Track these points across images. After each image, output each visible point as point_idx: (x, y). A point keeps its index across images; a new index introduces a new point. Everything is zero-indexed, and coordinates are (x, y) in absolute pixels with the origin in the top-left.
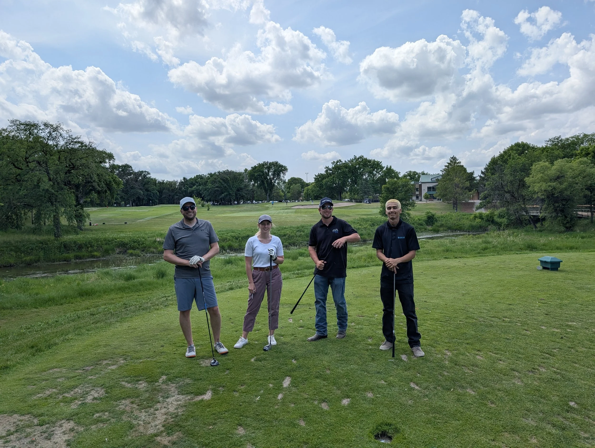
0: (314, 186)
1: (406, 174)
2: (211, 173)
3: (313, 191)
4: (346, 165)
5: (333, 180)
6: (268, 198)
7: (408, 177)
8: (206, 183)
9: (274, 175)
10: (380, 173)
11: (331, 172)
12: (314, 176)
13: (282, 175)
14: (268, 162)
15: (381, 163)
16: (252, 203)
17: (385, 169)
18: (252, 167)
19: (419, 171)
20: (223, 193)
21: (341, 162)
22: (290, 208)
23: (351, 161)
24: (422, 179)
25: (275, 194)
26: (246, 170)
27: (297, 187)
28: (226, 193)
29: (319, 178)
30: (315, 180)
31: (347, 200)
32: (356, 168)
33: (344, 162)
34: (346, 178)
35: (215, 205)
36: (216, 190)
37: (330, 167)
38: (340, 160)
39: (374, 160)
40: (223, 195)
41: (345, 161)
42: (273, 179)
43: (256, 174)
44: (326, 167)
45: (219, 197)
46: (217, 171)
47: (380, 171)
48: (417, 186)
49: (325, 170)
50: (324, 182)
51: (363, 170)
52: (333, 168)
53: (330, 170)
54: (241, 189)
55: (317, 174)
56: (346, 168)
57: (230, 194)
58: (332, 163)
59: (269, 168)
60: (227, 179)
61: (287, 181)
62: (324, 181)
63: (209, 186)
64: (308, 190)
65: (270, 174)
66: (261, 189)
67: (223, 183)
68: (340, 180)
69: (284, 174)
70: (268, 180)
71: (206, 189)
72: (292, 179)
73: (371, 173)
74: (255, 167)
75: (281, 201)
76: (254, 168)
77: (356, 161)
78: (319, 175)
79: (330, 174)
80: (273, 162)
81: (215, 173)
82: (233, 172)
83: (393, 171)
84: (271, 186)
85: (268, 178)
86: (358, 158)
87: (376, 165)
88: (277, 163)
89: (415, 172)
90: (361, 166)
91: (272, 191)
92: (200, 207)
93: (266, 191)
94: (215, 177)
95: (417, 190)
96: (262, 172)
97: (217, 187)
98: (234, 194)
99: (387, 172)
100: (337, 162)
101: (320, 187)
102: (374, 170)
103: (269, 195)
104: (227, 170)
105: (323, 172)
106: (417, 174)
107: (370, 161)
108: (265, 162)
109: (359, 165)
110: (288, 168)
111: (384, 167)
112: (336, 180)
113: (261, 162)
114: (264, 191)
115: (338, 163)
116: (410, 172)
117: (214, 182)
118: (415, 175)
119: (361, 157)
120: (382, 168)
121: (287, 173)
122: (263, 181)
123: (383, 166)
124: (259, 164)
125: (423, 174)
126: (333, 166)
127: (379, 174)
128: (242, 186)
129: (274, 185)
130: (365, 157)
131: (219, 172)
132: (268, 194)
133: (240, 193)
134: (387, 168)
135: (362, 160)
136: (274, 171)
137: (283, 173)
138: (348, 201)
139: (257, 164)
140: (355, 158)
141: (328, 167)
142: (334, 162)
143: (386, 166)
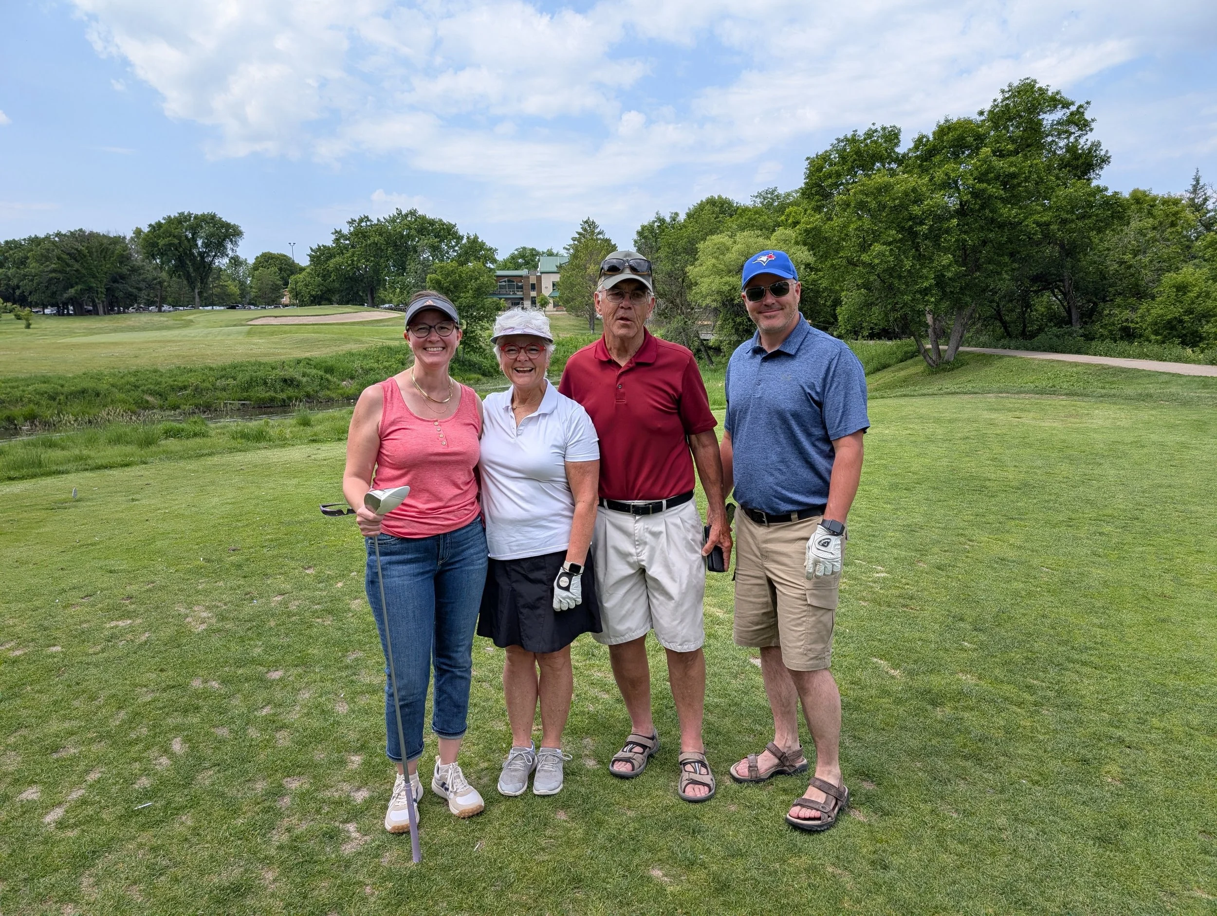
0: (309, 273)
1: (516, 252)
2: (36, 237)
3: (306, 285)
4: (379, 229)
5: (353, 261)
6: (197, 299)
7: (520, 261)
8: (23, 262)
9: (206, 245)
10: (457, 248)
11: (348, 242)
12: (309, 252)
13: (229, 246)
14: (190, 215)
15: (455, 226)
16: (160, 311)
17: (465, 241)
18: (150, 225)
19: (541, 248)
20: (72, 287)
21: (368, 220)
22: (243, 323)
23: (393, 220)
24: (545, 264)
25: (217, 291)
26: (138, 232)
27: (271, 274)
28: (79, 287)
29: (320, 256)
30: (311, 261)
31: (387, 306)
32: (402, 236)
33: (375, 222)
34: (381, 257)
35: (63, 315)
36: (51, 279)
37: (346, 230)
38: (367, 217)
39: (441, 220)
40: (72, 291)
41: (378, 220)
42: (208, 256)
43: (161, 242)
44: (336, 232)
45: (61, 295)
46: (52, 231)
47: (456, 245)
48: (533, 280)
49: (334, 237)
50: (332, 265)
51: (418, 242)
52: (351, 234)
53: (346, 240)
54: (123, 277)
55: (315, 247)
56: (381, 235)
57: (90, 289)
58: (349, 223)
59: (195, 229)
60: (79, 252)
61: (251, 261)
62: (332, 263)
63: (33, 267)
64: (296, 283)
65: (200, 243)
66: (179, 277)
67: (71, 262)
68: (367, 261)
69: (235, 244)
70: (195, 257)
71: (25, 275)
72: (264, 255)
73: (435, 249)
74: (159, 225)
75: (233, 307)
76: (156, 228)
77: (402, 220)
78: (319, 248)
79: (346, 248)
80: (203, 215)
81: (47, 237)
82: (98, 235)
83: (482, 246)
84: (204, 269)
85: (195, 251)
86: (406, 215)
87: (446, 232)
88: (213, 217)
89: (533, 249)
90: (413, 232)
91: (206, 283)
92: (11, 320)
93: (191, 283)
94: (47, 245)
95: (533, 287)
96: (179, 237)
97: (54, 271)
98: (104, 290)
99: (470, 248)
100: (361, 220)
101: (324, 276)
102: (441, 241)
103: (200, 293)
104: (81, 230)
105: (329, 241)
106: (538, 254)
107: (432, 223)
108: (183, 213)
109: (410, 228)
110: (242, 229)
111: (463, 237)
112: (359, 261)
113: (174, 214)
114: (185, 282)
115: (363, 224)
116: (524, 248)
117: (45, 258)
118: (533, 255)
119: (413, 213)
120: (459, 238)
121: (241, 242)
122: (181, 260)
123: (461, 233)
124: (169, 217)
125: (550, 254)
126: (352, 229)
127: (454, 251)
128: (124, 270)
129: (210, 268)
130: (420, 212)
131: (58, 234)
132: (196, 291)
133: (120, 286)
134: (468, 238)
135: (416, 220)
136: (209, 237)
137: (231, 241)
138: (391, 309)
139: (164, 219)
140: (400, 213)
141: (341, 231)
142: (353, 221)
143: (466, 234)
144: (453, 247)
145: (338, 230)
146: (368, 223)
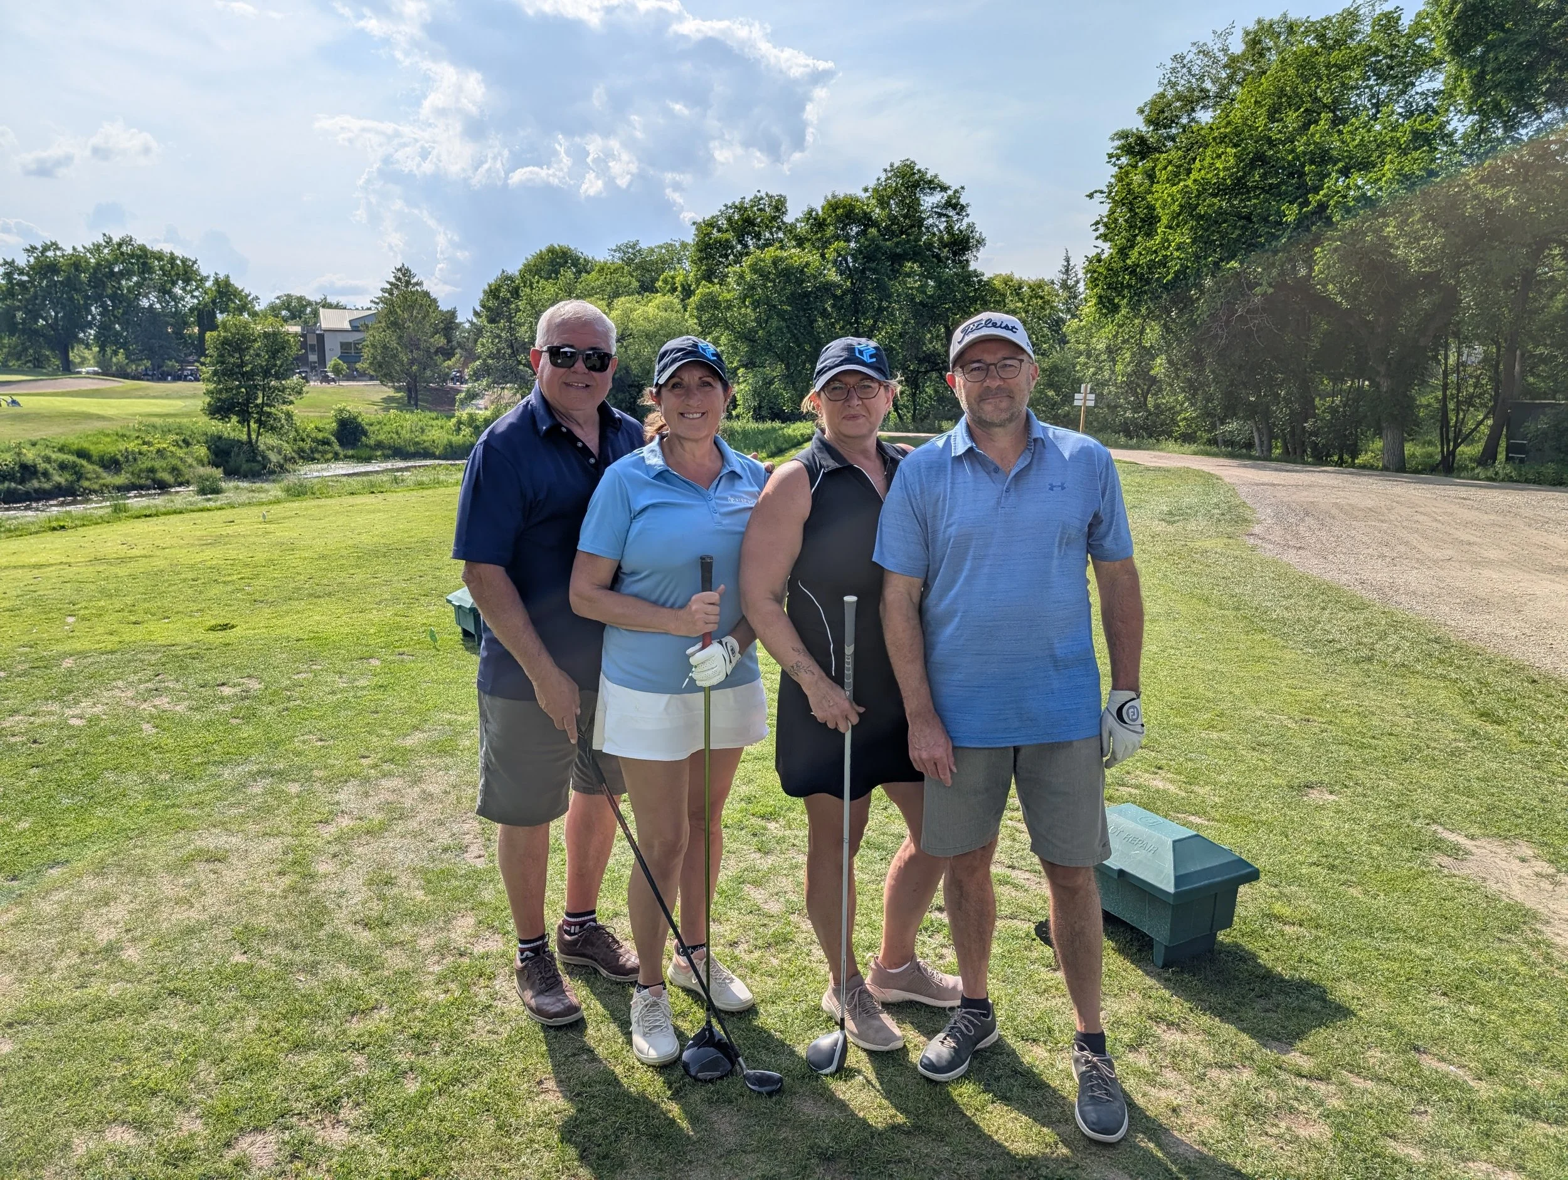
1: (277, 301)
4: (77, 263)
7: (284, 313)
10: (196, 293)
11: (25, 278)
15: (195, 262)
17: (208, 284)
19: (314, 297)
21: (58, 248)
23: (98, 248)
24: (325, 320)
31: (89, 370)
32: (113, 272)
33: (70, 251)
37: (22, 261)
38: (56, 244)
39: (172, 254)
41: (74, 249)
44: (6, 263)
47: (197, 289)
48: (312, 339)
52: (32, 267)
53: (21, 273)
56: (80, 270)
58: (28, 250)
73: (165, 291)
77: (113, 251)
79: (22, 284)
83: (236, 293)
86: (120, 245)
87: (186, 272)
89: (301, 298)
95: (312, 349)
99: (218, 293)
100: (46, 248)
102: (174, 283)
106: (309, 304)
107: (159, 257)
109: (124, 263)
111: (207, 278)
115: (50, 254)
116: (289, 296)
118: (305, 307)
120: (201, 280)
123: (204, 272)
125: (327, 305)
126: (32, 260)
127: (193, 297)
134: (216, 281)
135: (132, 251)
138: (95, 374)
140: (109, 242)
141: (13, 261)
142: (33, 249)
143: (212, 275)
144: (191, 292)
145: (9, 260)
146: (58, 253)
